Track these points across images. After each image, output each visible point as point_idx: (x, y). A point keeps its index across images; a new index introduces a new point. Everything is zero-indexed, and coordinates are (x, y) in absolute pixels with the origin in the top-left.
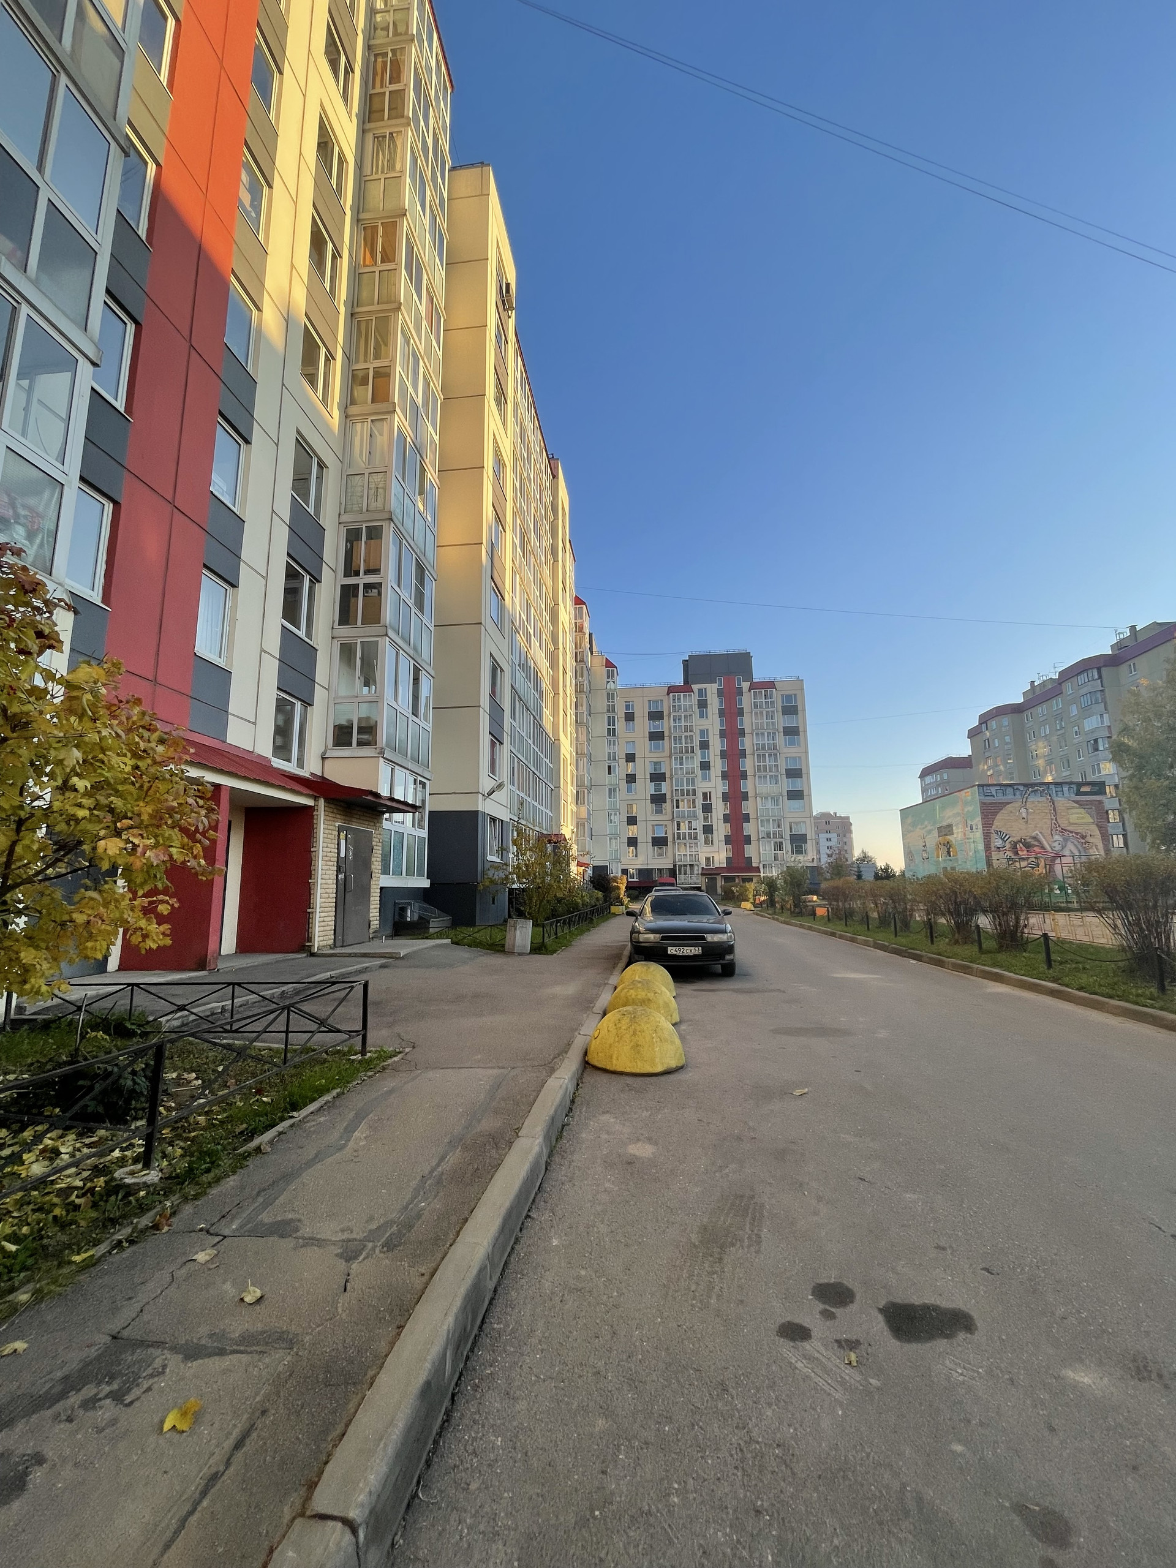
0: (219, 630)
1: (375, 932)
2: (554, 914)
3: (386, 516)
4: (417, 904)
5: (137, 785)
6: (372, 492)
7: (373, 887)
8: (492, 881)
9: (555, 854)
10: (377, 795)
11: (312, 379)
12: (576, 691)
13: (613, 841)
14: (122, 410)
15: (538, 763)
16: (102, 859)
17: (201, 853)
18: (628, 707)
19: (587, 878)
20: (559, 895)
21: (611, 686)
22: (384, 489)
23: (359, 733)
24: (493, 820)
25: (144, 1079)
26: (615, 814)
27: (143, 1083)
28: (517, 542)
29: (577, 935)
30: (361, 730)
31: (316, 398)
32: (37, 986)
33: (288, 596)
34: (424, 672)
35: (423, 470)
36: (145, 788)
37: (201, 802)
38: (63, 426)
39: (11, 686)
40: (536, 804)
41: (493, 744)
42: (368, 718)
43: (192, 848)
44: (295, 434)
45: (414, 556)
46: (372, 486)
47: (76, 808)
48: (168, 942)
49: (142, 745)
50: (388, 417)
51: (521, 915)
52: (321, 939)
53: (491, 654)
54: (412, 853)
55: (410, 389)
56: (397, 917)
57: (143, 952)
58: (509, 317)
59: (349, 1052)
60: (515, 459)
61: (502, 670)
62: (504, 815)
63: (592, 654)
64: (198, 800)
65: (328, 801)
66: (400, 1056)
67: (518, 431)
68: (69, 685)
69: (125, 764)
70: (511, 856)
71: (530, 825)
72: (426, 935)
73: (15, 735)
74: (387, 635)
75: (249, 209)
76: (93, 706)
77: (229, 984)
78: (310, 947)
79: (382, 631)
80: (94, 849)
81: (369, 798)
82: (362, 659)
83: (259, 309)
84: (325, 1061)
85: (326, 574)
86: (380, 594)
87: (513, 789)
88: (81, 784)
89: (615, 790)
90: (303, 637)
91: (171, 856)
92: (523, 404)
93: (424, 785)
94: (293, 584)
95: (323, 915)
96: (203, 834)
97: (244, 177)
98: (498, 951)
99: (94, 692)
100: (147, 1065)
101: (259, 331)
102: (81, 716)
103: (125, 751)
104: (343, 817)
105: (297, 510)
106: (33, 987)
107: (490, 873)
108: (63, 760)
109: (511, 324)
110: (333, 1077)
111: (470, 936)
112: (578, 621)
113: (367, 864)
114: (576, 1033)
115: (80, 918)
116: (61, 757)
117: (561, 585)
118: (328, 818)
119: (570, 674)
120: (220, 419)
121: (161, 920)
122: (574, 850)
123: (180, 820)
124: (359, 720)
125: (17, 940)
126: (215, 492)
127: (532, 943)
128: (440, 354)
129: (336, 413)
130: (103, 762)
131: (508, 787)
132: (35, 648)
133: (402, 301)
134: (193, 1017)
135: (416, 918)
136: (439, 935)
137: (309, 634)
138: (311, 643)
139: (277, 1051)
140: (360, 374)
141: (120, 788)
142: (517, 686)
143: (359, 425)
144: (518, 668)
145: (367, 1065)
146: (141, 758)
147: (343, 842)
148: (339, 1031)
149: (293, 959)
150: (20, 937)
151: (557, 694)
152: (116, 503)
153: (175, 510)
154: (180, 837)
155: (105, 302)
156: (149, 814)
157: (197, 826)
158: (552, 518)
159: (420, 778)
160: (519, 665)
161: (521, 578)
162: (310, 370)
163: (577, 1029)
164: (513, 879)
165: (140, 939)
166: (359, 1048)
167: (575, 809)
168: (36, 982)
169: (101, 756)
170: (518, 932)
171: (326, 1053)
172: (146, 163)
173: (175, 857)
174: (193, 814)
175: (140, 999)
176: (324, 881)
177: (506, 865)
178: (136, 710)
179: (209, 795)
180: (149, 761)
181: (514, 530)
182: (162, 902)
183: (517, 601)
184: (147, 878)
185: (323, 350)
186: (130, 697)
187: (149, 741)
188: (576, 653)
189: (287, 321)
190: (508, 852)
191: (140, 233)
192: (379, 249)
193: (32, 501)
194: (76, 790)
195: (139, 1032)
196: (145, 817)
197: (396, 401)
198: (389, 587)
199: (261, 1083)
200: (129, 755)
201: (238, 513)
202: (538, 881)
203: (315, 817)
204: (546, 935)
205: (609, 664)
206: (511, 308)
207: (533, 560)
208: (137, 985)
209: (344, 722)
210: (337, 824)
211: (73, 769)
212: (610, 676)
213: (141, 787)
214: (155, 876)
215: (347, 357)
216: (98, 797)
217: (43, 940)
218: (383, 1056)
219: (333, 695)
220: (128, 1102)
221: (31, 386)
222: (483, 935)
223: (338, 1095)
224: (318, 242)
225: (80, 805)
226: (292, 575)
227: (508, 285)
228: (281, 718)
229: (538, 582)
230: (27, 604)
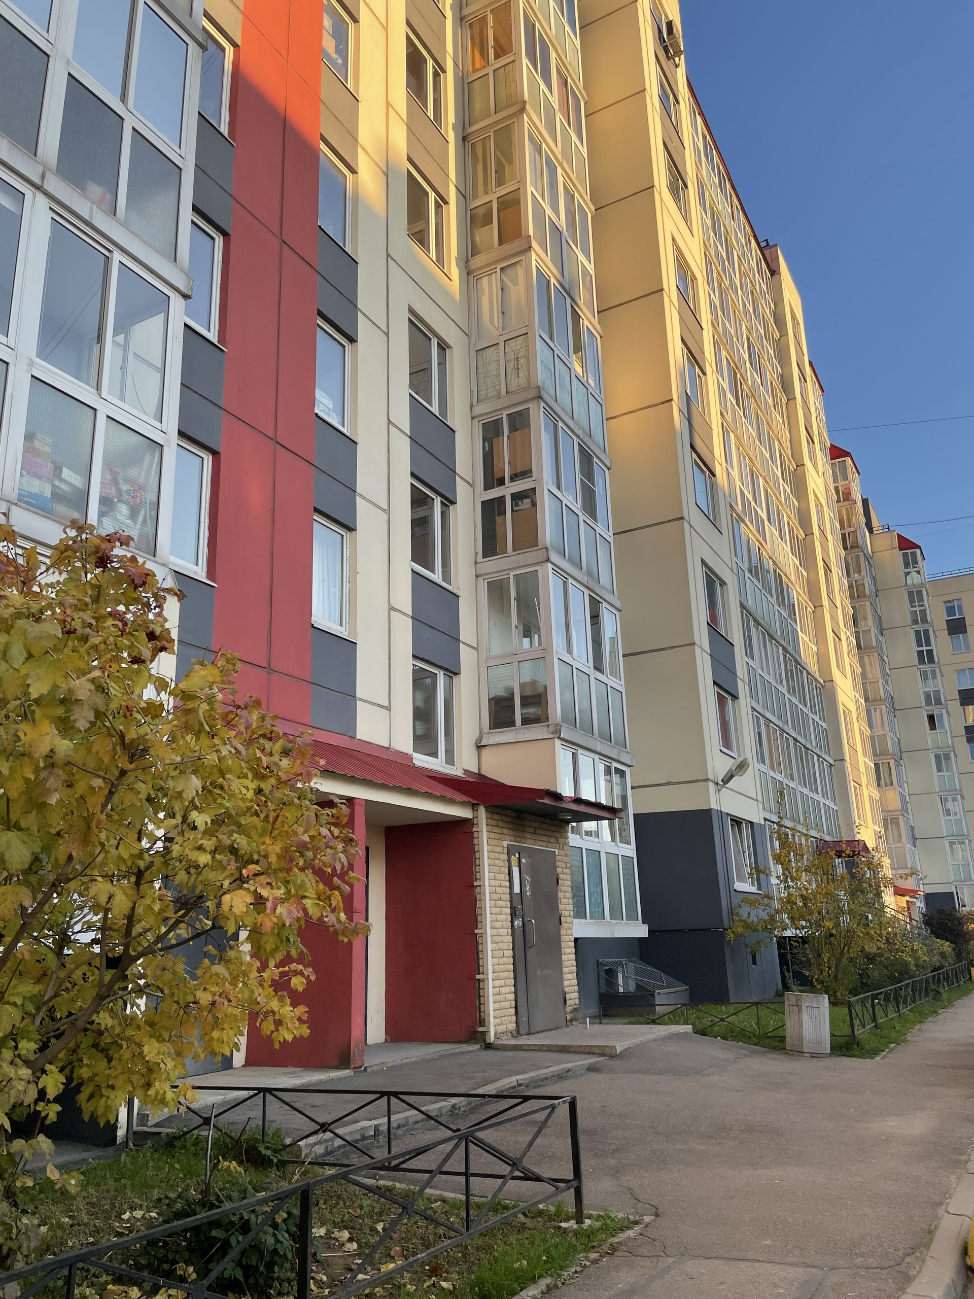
0: (338, 590)
1: (575, 1010)
2: (864, 984)
3: (533, 394)
4: (631, 966)
5: (262, 816)
6: (511, 365)
7: (564, 938)
8: (748, 926)
9: (853, 876)
10: (557, 797)
11: (420, 238)
12: (852, 597)
13: (958, 847)
14: (215, 341)
15: (800, 722)
16: (228, 919)
17: (341, 905)
18: (950, 611)
19: (917, 916)
20: (871, 948)
21: (914, 579)
22: (527, 357)
23: (523, 705)
24: (737, 822)
25: (286, 1235)
26: (954, 800)
27: (287, 1244)
28: (726, 386)
29: (914, 1023)
30: (526, 701)
31: (426, 259)
32: (161, 1092)
33: (417, 529)
34: (605, 604)
35: (576, 317)
36: (271, 819)
37: (336, 832)
38: (158, 376)
39: (127, 707)
40: (806, 791)
41: (721, 701)
42: (534, 683)
43: (329, 898)
44: (406, 315)
45: (576, 440)
46: (511, 356)
47: (197, 853)
48: (305, 1031)
49: (265, 761)
50: (523, 257)
51: (806, 984)
52: (498, 1021)
53: (703, 562)
54: (616, 882)
55: (549, 211)
56: (604, 989)
57: (277, 1046)
58: (677, 66)
59: (558, 1214)
60: (709, 264)
61: (723, 583)
62: (753, 812)
63: (871, 531)
64: (332, 828)
65: (492, 809)
66: (637, 1228)
67: (708, 221)
68: (185, 696)
69: (247, 788)
70: (774, 881)
71: (800, 828)
72: (651, 1017)
73: (132, 766)
74: (548, 560)
75: (335, 56)
76: (210, 718)
77: (383, 1094)
78: (484, 1034)
79: (541, 555)
80: (219, 905)
81: (547, 801)
82: (518, 599)
83: (354, 171)
84: (523, 1228)
85: (462, 491)
86: (534, 504)
87: (763, 768)
88: (201, 819)
89: (947, 757)
90: (439, 581)
91: (305, 910)
92: (712, 179)
93: (622, 774)
94: (422, 512)
95: (497, 983)
96: (342, 877)
97: (327, 22)
98: (775, 1049)
99: (210, 699)
100: (289, 1214)
101: (356, 198)
102: (198, 734)
103: (245, 771)
104: (511, 833)
105: (418, 411)
106: (157, 1092)
107: (744, 911)
108: (182, 791)
109: (681, 76)
110: (539, 1257)
111: (722, 1020)
112: (841, 483)
113: (552, 901)
114: (941, 1211)
115: (205, 998)
116: (179, 789)
117: (803, 433)
118: (492, 835)
119: (837, 572)
120: (320, 322)
121: (296, 999)
122: (887, 871)
123: (314, 860)
124: (522, 686)
125: (139, 1028)
126: (321, 414)
127: (832, 1035)
128: (584, 150)
129: (455, 272)
130: (222, 788)
131: (755, 766)
132: (146, 653)
133: (526, 97)
134: (338, 1142)
135: (632, 988)
136: (674, 1018)
137: (446, 576)
138: (450, 588)
139: (454, 1205)
140: (481, 211)
141: (243, 821)
142: (750, 603)
143: (485, 281)
144: (747, 574)
145: (588, 1239)
146: (263, 778)
147: (516, 870)
148: (538, 1179)
149: (462, 1053)
150: (142, 1023)
151: (818, 606)
152: (215, 453)
153: (278, 446)
154: (313, 881)
155: (193, 222)
156: (277, 854)
157: (335, 867)
158: (777, 335)
159: (615, 764)
160: (750, 571)
161: (737, 437)
162: (419, 226)
163: (941, 1204)
164: (783, 921)
165: (273, 1028)
166: (572, 1210)
167: (876, 795)
168: (161, 1086)
169: (221, 780)
170: (805, 1018)
171: (524, 1214)
172: (223, 49)
173: (310, 912)
174: (328, 850)
175: (276, 1112)
176: (495, 931)
177: (769, 897)
178: (255, 716)
179: (345, 820)
180: (273, 781)
181: (719, 369)
182: (297, 973)
183: (735, 474)
184: (278, 943)
185: (432, 196)
186: (247, 700)
187: (271, 754)
188: (844, 536)
189: (387, 175)
190: (768, 875)
191: (222, 130)
192: (491, 42)
193: (133, 473)
194: (195, 828)
195: (275, 1161)
196: (273, 859)
197: (531, 233)
198: (546, 492)
199: (436, 1257)
200: (250, 775)
201: (348, 434)
202: (829, 924)
203: (475, 835)
204: (856, 1022)
205: (905, 544)
206: (678, 53)
207: (753, 405)
208: (270, 1091)
209: (500, 692)
210: (505, 844)
211: (192, 802)
212: (910, 563)
213: (267, 817)
214: (288, 940)
215: (463, 195)
216: (220, 836)
217: (167, 1029)
218: (612, 1227)
219: (484, 656)
220: (270, 1266)
221: (126, 340)
222: (746, 1019)
223: (549, 1289)
224: (415, 64)
225: (200, 848)
226: (419, 500)
227: (670, 25)
228: (420, 695)
229: (765, 437)
230: (137, 601)
